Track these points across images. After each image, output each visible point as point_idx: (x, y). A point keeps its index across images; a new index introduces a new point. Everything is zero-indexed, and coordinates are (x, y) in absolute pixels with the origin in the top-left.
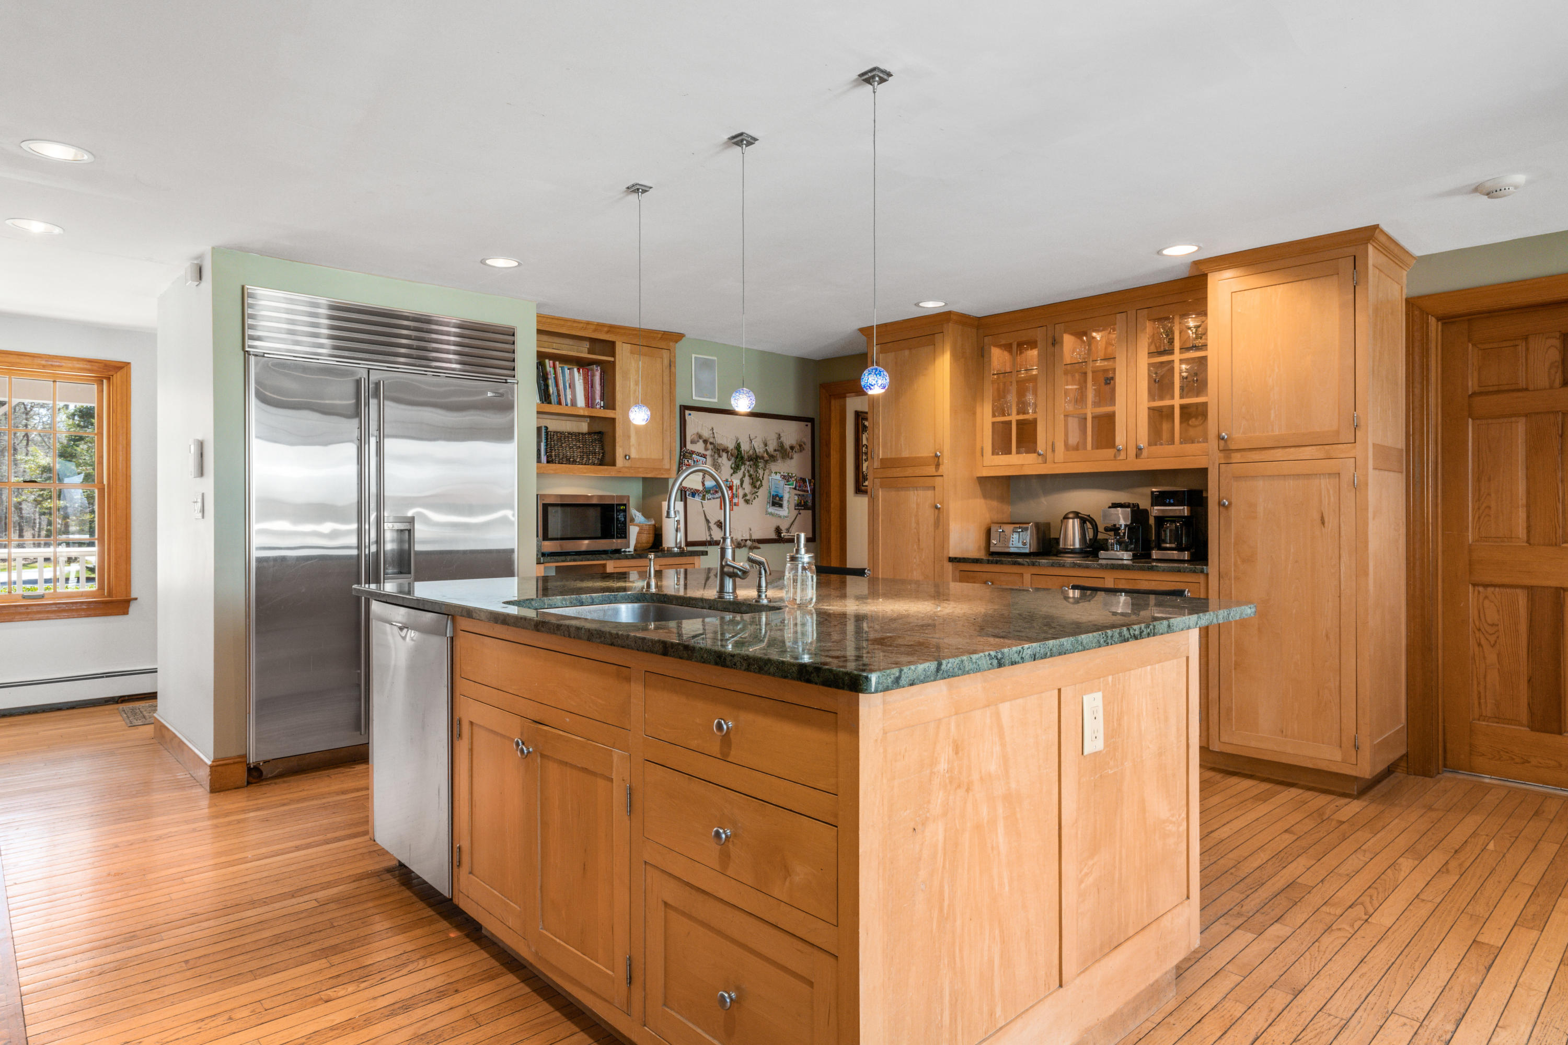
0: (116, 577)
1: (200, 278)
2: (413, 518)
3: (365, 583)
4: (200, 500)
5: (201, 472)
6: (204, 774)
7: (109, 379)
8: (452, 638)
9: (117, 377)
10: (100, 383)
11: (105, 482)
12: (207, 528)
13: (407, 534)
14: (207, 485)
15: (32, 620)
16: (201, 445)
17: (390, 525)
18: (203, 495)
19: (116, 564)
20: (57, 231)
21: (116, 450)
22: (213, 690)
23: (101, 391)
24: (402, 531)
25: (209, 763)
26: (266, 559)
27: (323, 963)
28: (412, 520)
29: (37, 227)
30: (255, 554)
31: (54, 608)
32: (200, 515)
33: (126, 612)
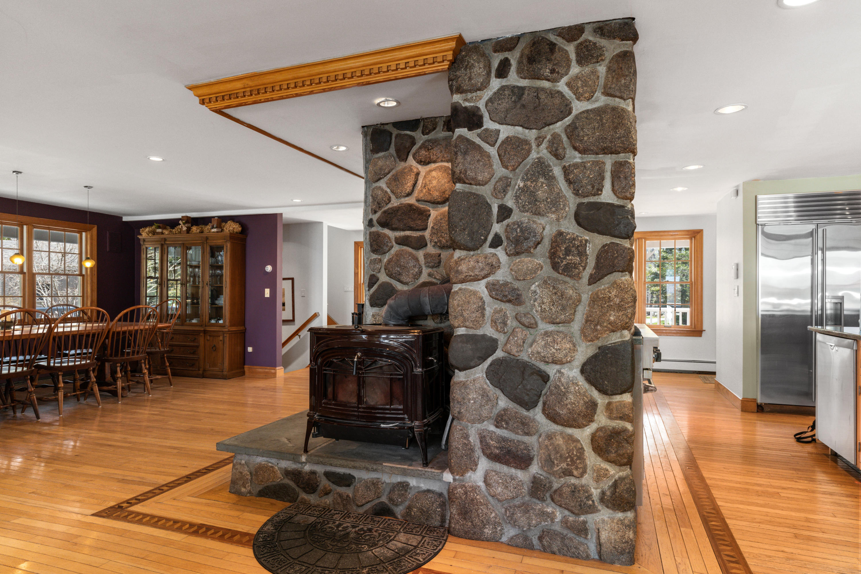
0: (697, 321)
1: (737, 195)
2: (843, 297)
3: (815, 325)
4: (736, 288)
5: (737, 277)
6: (739, 404)
7: (695, 237)
8: (856, 351)
9: (698, 236)
10: (691, 239)
11: (693, 281)
12: (740, 300)
13: (839, 304)
14: (740, 282)
15: (667, 335)
16: (737, 265)
17: (829, 300)
18: (738, 286)
19: (697, 315)
20: (686, 189)
21: (697, 267)
22: (742, 368)
23: (691, 243)
24: (836, 303)
25: (741, 399)
26: (766, 315)
27: (794, 472)
28: (842, 298)
29: (679, 189)
30: (760, 313)
31: (675, 332)
32: (737, 295)
33: (701, 336)
